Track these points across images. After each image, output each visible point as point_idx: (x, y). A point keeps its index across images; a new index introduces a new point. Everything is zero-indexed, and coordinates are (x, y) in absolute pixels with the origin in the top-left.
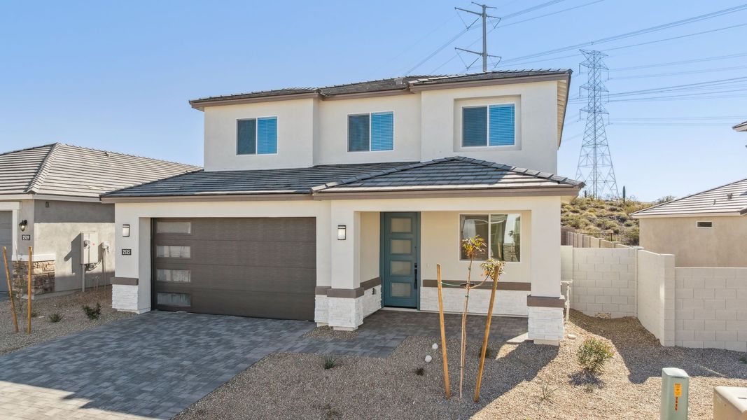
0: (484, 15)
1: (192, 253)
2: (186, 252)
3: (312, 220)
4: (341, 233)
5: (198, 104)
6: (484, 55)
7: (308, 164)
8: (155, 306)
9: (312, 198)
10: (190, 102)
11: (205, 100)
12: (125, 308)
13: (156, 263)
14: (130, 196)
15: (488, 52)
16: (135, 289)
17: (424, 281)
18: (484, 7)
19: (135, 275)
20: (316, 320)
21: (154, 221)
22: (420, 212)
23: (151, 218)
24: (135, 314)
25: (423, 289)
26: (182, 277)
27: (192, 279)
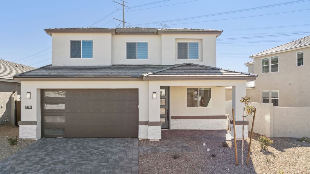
0: (123, 5)
1: (66, 107)
2: (62, 107)
3: (137, 90)
4: (154, 96)
5: (50, 31)
6: (123, 22)
7: (109, 64)
8: (43, 135)
9: (142, 80)
10: (45, 30)
11: (53, 30)
12: (28, 138)
13: (43, 113)
14: (34, 77)
15: (125, 21)
16: (34, 127)
17: (172, 116)
18: (124, 2)
19: (35, 119)
20: (139, 137)
21: (43, 91)
22: (170, 87)
23: (41, 89)
24: (34, 140)
25: (171, 120)
26: (59, 120)
27: (66, 120)
